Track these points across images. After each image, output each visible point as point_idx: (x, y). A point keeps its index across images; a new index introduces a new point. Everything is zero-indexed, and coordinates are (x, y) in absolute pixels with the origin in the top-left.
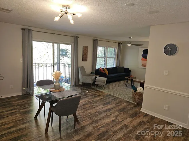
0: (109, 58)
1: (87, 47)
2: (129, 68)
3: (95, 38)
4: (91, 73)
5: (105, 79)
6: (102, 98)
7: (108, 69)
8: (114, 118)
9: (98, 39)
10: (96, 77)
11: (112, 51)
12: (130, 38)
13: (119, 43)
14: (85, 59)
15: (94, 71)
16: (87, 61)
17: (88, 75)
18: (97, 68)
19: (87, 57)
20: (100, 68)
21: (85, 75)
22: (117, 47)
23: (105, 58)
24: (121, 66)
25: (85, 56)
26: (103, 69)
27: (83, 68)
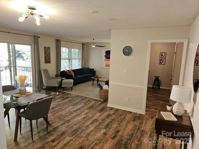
0: (74, 59)
1: (49, 48)
2: (94, 69)
3: (58, 39)
4: (56, 76)
5: (72, 81)
6: (70, 99)
7: (73, 71)
8: (85, 115)
9: (61, 40)
10: (62, 80)
11: (76, 52)
12: (94, 39)
13: (83, 44)
14: (48, 61)
15: (59, 74)
16: (49, 62)
17: (53, 78)
18: (62, 70)
19: (50, 59)
20: (65, 70)
21: (49, 78)
22: (81, 48)
23: (70, 59)
24: (86, 67)
25: (47, 58)
26: (68, 71)
27: (46, 71)
